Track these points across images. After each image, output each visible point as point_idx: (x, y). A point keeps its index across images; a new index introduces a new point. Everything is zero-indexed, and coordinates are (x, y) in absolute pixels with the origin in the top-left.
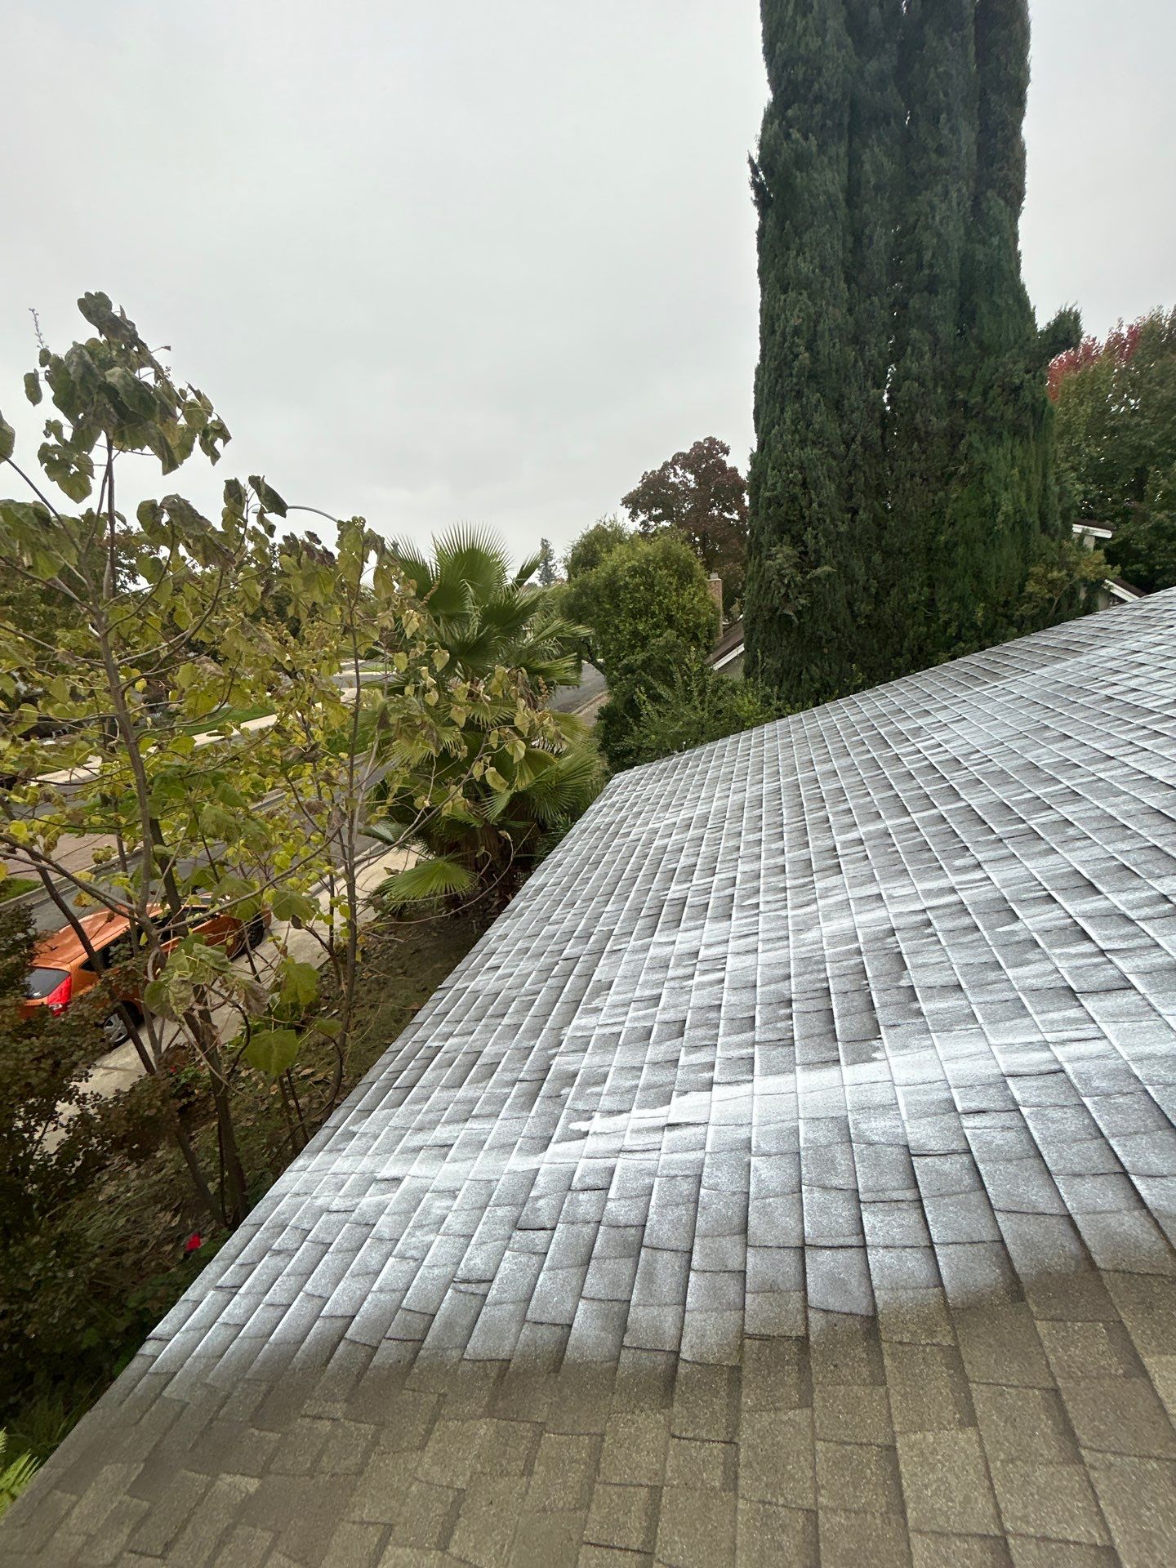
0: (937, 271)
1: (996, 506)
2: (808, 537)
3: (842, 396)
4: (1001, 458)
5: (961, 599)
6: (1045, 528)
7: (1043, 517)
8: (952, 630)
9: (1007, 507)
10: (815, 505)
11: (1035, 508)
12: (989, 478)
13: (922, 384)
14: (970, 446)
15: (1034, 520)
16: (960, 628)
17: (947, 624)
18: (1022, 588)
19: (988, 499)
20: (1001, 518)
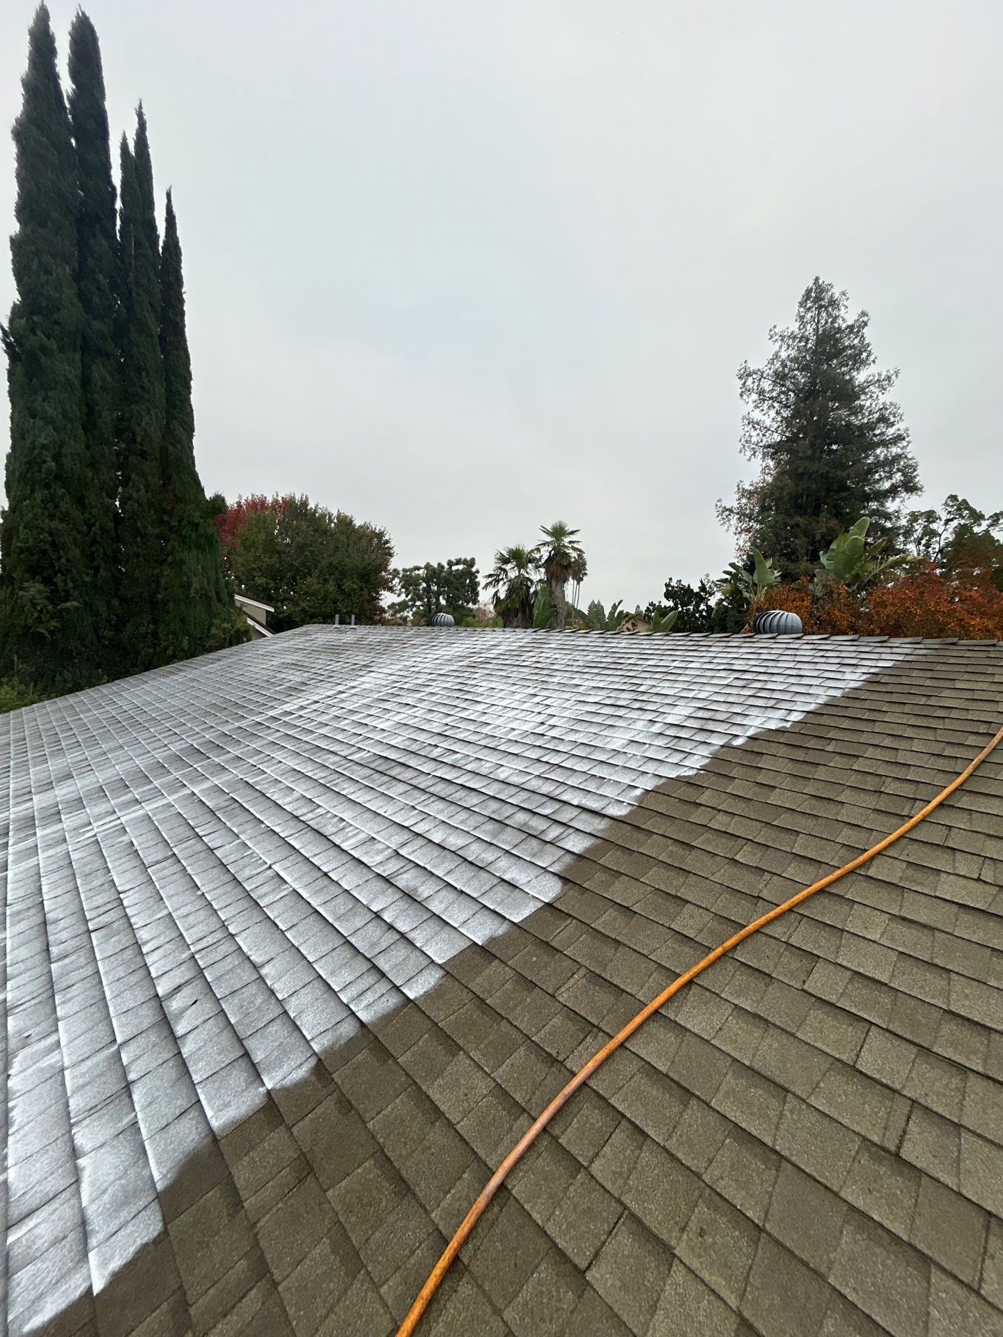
0: (145, 448)
1: (190, 584)
2: (58, 579)
3: (83, 495)
4: (191, 558)
5: (174, 633)
6: (219, 599)
7: (217, 594)
8: (170, 652)
9: (196, 585)
10: (63, 560)
11: (213, 589)
12: (184, 567)
13: (140, 505)
14: (174, 547)
15: (213, 594)
16: (174, 651)
17: (166, 649)
18: (209, 630)
19: (185, 578)
20: (192, 591)
